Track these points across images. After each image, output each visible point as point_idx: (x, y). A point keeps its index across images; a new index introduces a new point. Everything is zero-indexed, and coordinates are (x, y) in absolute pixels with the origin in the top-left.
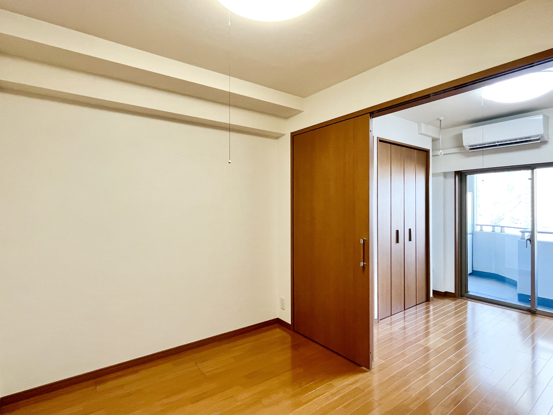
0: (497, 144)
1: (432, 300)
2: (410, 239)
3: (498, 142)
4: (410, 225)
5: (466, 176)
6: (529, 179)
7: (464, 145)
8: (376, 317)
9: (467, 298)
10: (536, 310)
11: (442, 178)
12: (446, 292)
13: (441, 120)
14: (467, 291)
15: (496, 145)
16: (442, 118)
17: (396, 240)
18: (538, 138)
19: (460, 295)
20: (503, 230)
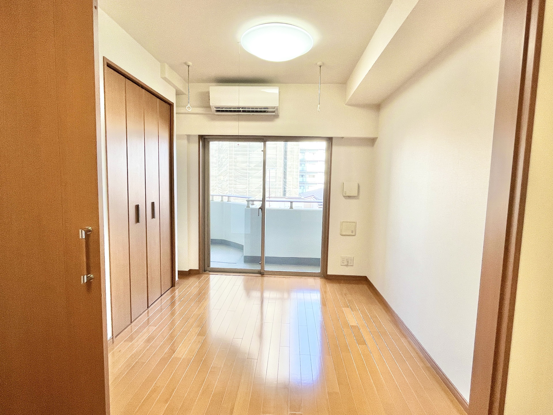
0: (241, 109)
1: (178, 283)
2: (153, 216)
3: (242, 108)
4: (153, 197)
5: (208, 143)
6: (262, 151)
7: (211, 104)
8: (109, 335)
9: (210, 271)
10: (265, 271)
12: (190, 270)
13: (189, 66)
14: (209, 266)
15: (240, 111)
16: (190, 63)
17: (136, 219)
18: (274, 110)
19: (203, 270)
20: (229, 200)
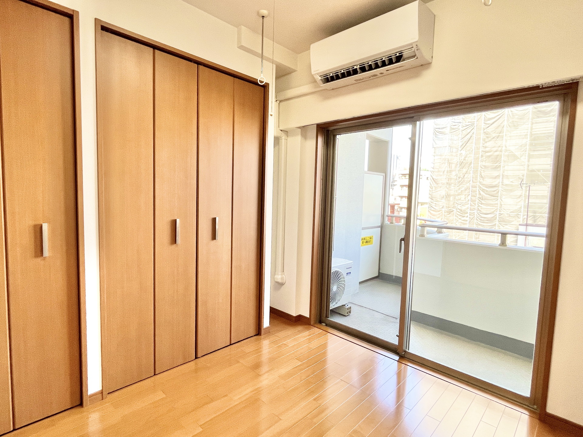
0: (356, 67)
1: (268, 333)
7: (313, 72)
11: (299, 138)
12: (299, 316)
13: (263, 17)
18: (412, 51)
19: (317, 320)
